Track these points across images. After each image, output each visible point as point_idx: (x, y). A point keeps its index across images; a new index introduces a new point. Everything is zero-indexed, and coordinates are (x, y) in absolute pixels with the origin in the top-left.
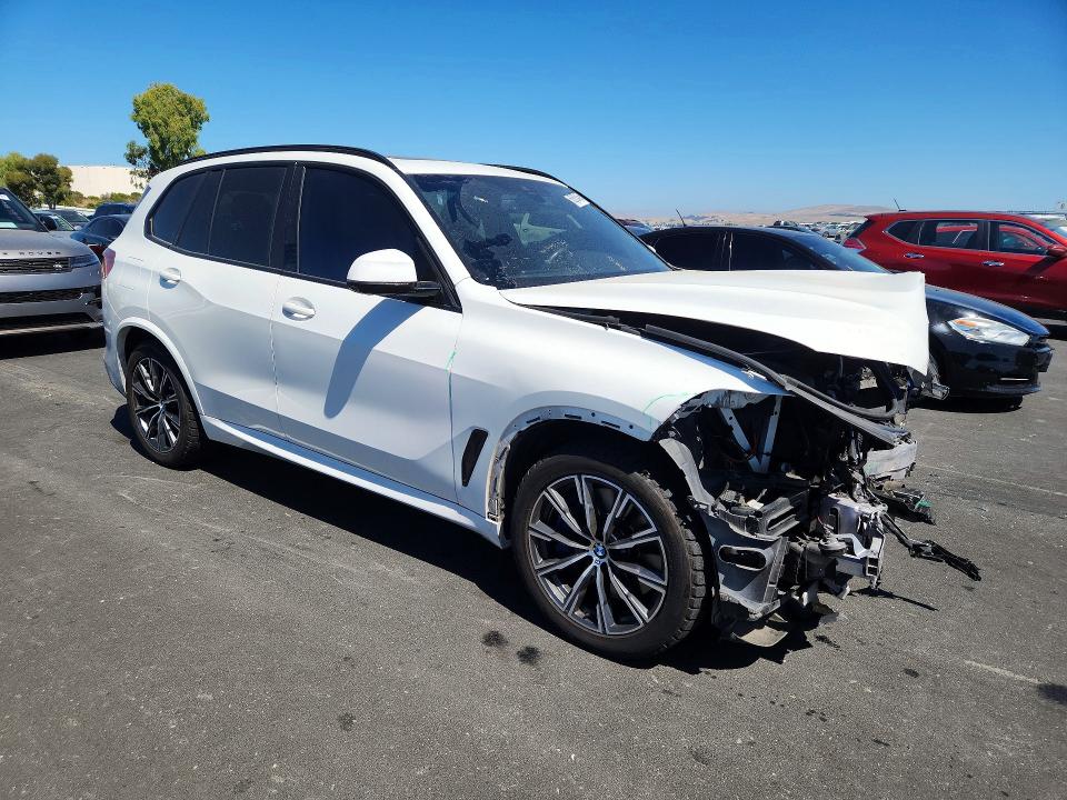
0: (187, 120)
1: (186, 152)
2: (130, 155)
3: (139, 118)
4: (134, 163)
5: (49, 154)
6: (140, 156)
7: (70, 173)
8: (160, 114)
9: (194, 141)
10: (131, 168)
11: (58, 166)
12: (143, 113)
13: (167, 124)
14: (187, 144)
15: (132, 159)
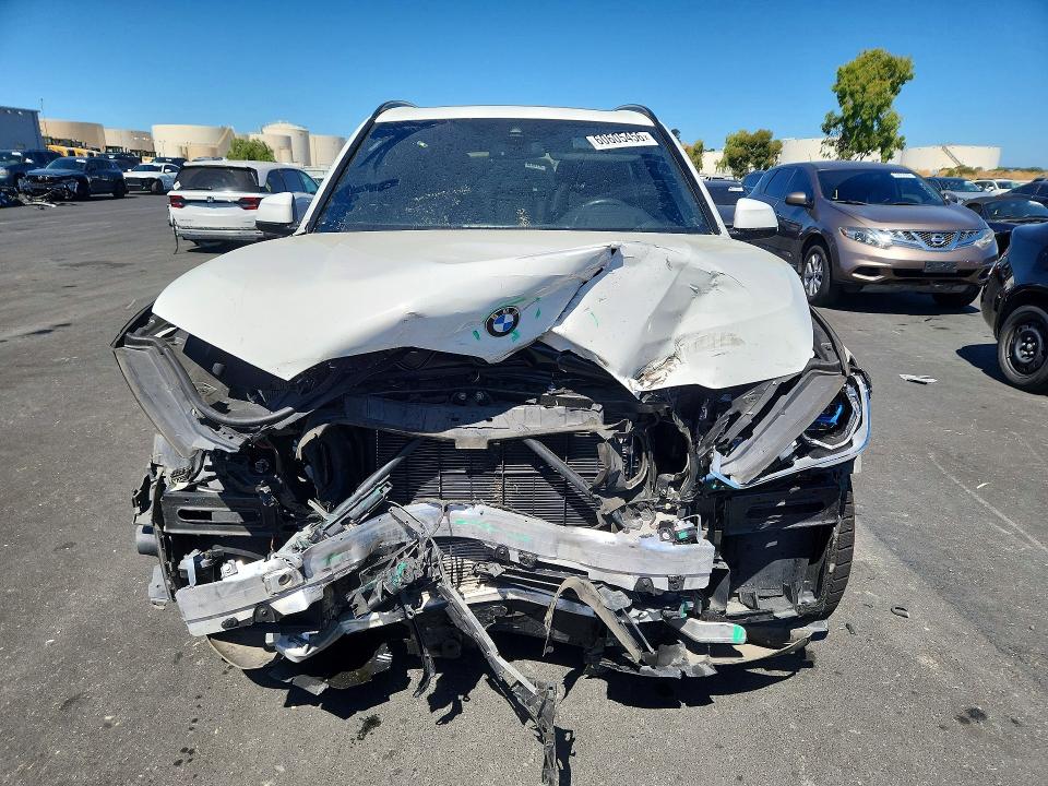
0: (888, 83)
1: (877, 118)
2: (827, 125)
3: (840, 87)
4: (828, 133)
5: (766, 129)
6: (835, 126)
7: (779, 145)
8: (861, 81)
9: (888, 106)
10: (824, 137)
11: (772, 140)
12: (844, 81)
13: (864, 89)
14: (880, 109)
15: (827, 130)
